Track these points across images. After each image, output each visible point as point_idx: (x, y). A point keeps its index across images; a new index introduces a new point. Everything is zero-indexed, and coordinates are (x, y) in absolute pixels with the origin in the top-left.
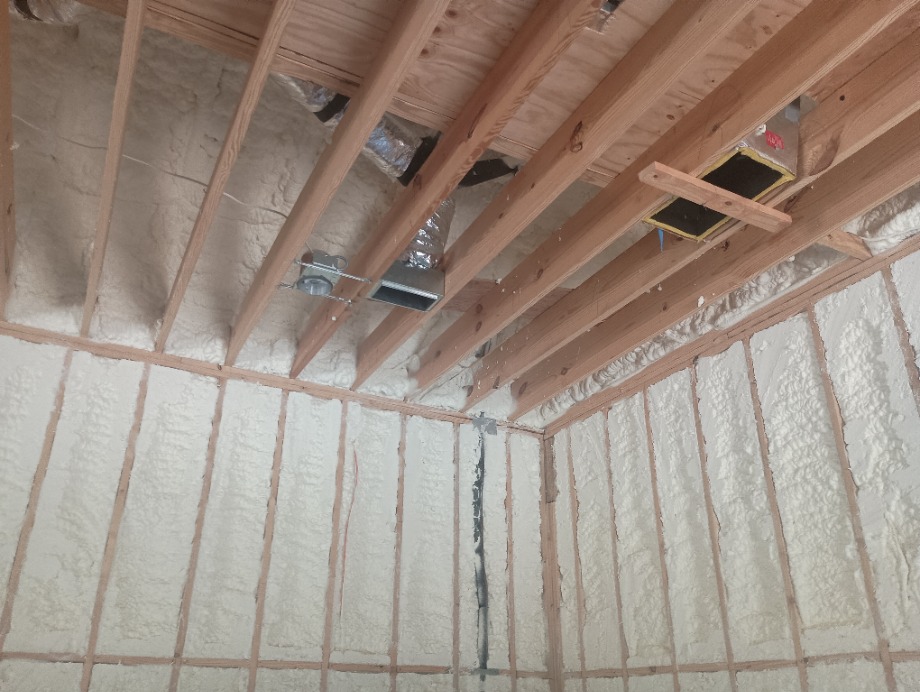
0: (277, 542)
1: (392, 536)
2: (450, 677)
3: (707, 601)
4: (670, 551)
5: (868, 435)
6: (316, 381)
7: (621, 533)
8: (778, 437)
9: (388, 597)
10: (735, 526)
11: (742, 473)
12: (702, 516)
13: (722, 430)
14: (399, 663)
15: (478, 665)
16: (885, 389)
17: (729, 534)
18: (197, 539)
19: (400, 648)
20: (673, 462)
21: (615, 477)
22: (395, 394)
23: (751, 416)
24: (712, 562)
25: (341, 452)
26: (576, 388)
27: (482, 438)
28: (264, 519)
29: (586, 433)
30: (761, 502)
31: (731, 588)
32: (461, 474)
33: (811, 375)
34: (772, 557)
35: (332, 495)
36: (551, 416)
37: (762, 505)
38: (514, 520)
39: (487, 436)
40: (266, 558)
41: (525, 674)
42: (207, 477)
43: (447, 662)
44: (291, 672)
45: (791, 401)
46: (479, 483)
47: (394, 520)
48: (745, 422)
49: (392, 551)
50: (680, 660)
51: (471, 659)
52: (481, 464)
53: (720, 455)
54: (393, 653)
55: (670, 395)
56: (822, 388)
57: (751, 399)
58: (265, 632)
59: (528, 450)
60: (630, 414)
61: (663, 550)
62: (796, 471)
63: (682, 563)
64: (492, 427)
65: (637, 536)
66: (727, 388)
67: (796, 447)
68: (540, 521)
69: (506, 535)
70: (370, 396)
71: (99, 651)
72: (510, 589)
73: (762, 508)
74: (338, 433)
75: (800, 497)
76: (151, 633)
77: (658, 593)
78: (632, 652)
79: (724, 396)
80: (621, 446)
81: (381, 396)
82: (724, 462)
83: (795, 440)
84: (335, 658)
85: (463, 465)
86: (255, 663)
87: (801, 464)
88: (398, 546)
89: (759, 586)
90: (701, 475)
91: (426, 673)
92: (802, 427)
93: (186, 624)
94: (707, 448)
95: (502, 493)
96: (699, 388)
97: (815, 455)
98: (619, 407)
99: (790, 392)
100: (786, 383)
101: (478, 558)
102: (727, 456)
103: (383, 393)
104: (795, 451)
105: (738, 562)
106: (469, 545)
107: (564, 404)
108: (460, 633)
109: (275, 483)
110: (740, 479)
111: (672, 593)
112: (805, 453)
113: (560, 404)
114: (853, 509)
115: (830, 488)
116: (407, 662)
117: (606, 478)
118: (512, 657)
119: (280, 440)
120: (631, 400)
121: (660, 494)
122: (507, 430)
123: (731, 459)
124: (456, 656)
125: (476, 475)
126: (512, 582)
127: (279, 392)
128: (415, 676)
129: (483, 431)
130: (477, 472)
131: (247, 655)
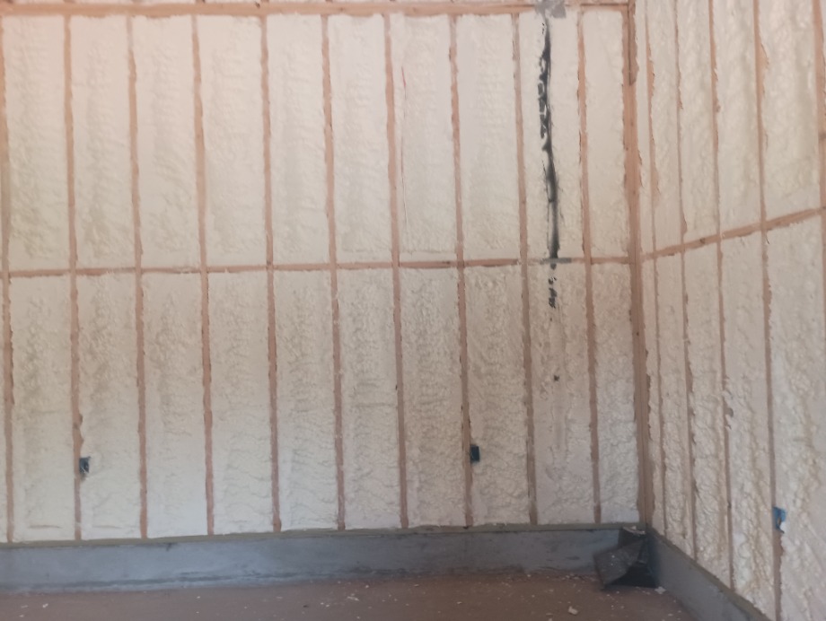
0: (338, 164)
1: (450, 145)
2: (518, 268)
3: (750, 157)
4: (722, 109)
7: (684, 99)
9: (450, 202)
10: (781, 57)
12: (751, 55)
14: (465, 258)
15: (548, 255)
17: (775, 69)
19: (466, 246)
24: (755, 110)
25: (389, 70)
27: (547, 23)
28: (324, 145)
30: (806, 15)
31: (771, 136)
32: (523, 70)
38: (588, 110)
39: (554, 22)
40: (330, 179)
41: (601, 261)
42: (266, 114)
43: (516, 254)
44: (367, 272)
46: (545, 77)
47: (450, 128)
49: (451, 159)
50: (725, 227)
51: (540, 249)
52: (546, 55)
54: (459, 251)
58: (339, 240)
61: (716, 109)
63: (733, 119)
64: (560, 9)
68: (622, 106)
69: (579, 127)
70: (413, 3)
71: (209, 263)
72: (584, 182)
73: (806, 24)
74: (383, 50)
76: (246, 247)
77: (710, 160)
78: (690, 227)
84: (404, 258)
85: (524, 59)
86: (334, 266)
88: (457, 154)
91: (493, 266)
93: (272, 238)
95: (574, 83)
101: (545, 155)
105: (780, 103)
106: (535, 142)
108: (528, 228)
109: (328, 110)
111: (721, 156)
116: (474, 257)
118: (586, 246)
122: (579, 9)
124: (524, 249)
125: (539, 68)
126: (585, 174)
127: (318, 18)
128: (482, 269)
129: (547, 16)
130: (540, 64)
131: (326, 259)
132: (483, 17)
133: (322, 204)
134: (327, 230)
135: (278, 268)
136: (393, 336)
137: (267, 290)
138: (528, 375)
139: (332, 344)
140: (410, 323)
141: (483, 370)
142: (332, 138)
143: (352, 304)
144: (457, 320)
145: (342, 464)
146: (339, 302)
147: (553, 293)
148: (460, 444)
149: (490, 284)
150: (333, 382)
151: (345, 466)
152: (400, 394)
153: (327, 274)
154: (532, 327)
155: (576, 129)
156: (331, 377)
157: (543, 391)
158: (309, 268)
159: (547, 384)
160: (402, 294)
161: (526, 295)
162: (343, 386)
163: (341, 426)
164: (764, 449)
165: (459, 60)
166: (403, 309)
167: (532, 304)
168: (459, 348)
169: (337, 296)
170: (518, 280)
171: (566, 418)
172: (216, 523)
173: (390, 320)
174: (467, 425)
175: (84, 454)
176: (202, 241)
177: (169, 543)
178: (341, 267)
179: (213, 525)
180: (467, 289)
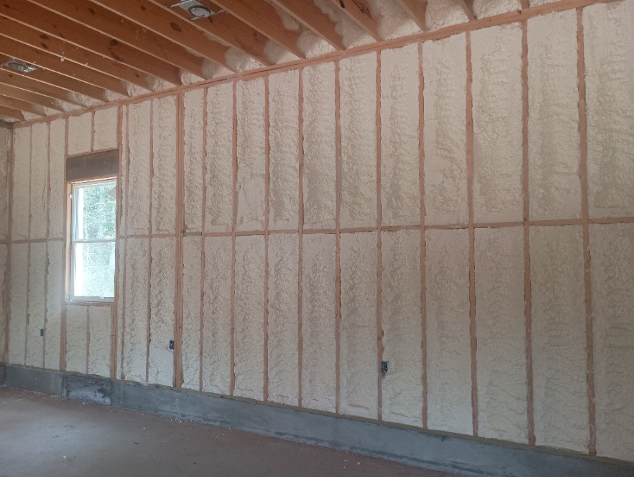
134: (580, 190)
142: (586, 110)
151: (596, 399)
172: (480, 427)
175: (384, 359)
176: (470, 204)
177: (444, 436)
179: (477, 429)
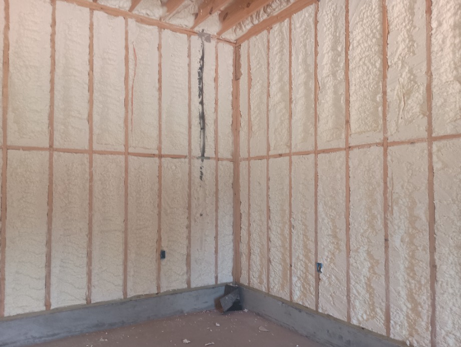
0: (96, 94)
1: (157, 94)
2: (187, 160)
3: (309, 124)
4: (294, 102)
5: (400, 39)
6: (108, 5)
7: (272, 93)
8: (355, 42)
9: (156, 123)
10: (327, 88)
11: (334, 61)
12: (312, 84)
13: (328, 39)
14: (163, 153)
15: (200, 155)
16: (413, 14)
17: (324, 92)
18: (52, 90)
19: (163, 147)
20: (301, 57)
21: (271, 65)
22: (154, 16)
23: (343, 31)
24: (313, 106)
25: (127, 48)
26: (254, 16)
27: (203, 44)
28: (87, 82)
29: (257, 41)
30: (341, 75)
31: (321, 117)
32: (192, 63)
33: (377, 7)
34: (342, 102)
35: (123, 71)
36: (240, 33)
37: (342, 77)
38: (219, 88)
39: (206, 44)
40: (91, 102)
41: (222, 160)
42: (53, 57)
43: (186, 153)
44: (110, 156)
45: (365, 21)
46: (201, 68)
47: (157, 85)
48: (340, 34)
49: (157, 101)
50: (294, 150)
51: (197, 152)
52: (202, 58)
53: (325, 52)
54: (159, 149)
55: (303, 20)
56: (382, 14)
57: (344, 21)
58: (95, 138)
59: (227, 51)
60: (281, 31)
61: (291, 101)
62: (360, 59)
63: (299, 107)
64: (208, 38)
65: (279, 95)
66: (333, 15)
67: (363, 47)
68: (232, 89)
69: (215, 95)
70: (141, 16)
71: (9, 143)
72: (216, 121)
73: (341, 79)
74: (124, 37)
75: (360, 72)
76: (35, 136)
77: (287, 122)
78: (272, 148)
79: (331, 19)
80: (275, 49)
81: (147, 16)
82: (326, 56)
83: (363, 43)
84: (131, 150)
85: (193, 58)
86: (91, 152)
87: (364, 56)
88: (160, 99)
89: (334, 116)
90: (314, 63)
91: (176, 158)
92: (367, 36)
93: (53, 133)
94: (319, 49)
95: (213, 74)
96: (319, 15)
97: (371, 50)
98: (276, 27)
99: (365, 16)
100: (364, 11)
101: (200, 106)
102: (328, 53)
103: (147, 14)
104: (362, 49)
105: (326, 105)
106: (196, 100)
107: (247, 26)
108: (192, 141)
109: (91, 63)
110: (333, 65)
111: (293, 121)
112: (367, 50)
113: (245, 26)
114: (384, 77)
115: (376, 67)
116: (167, 153)
117: (266, 66)
118: (216, 152)
119: (91, 38)
120: (283, 23)
121: (293, 74)
122: (216, 40)
123: (330, 54)
124: (190, 151)
125: (199, 64)
126: (217, 118)
127: (88, 9)
128: (170, 159)
129: (203, 40)
130: (200, 62)
131: (87, 148)
132: (174, 33)
133: (86, 116)
135: (57, 150)
136: (123, 193)
137: (48, 163)
138: (190, 214)
139: (88, 196)
140: (133, 186)
141: (168, 211)
143: (101, 174)
144: (157, 185)
145: (91, 266)
146: (94, 172)
147: (202, 173)
148: (155, 250)
149: (174, 167)
150: (88, 218)
152: (126, 225)
153: (87, 156)
154: (192, 190)
155: (214, 96)
156: (87, 216)
157: (195, 221)
158: (76, 152)
159: (198, 218)
160: (129, 170)
161: (190, 174)
162: (94, 221)
163: (91, 243)
164: (312, 241)
165: (162, 51)
166: (129, 178)
167: (192, 178)
168: (158, 200)
169: (93, 169)
170: (187, 166)
171: (205, 234)
173: (122, 184)
174: (159, 240)
178: (96, 152)
180: (163, 169)
